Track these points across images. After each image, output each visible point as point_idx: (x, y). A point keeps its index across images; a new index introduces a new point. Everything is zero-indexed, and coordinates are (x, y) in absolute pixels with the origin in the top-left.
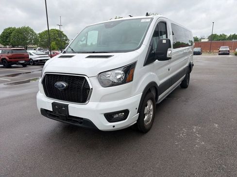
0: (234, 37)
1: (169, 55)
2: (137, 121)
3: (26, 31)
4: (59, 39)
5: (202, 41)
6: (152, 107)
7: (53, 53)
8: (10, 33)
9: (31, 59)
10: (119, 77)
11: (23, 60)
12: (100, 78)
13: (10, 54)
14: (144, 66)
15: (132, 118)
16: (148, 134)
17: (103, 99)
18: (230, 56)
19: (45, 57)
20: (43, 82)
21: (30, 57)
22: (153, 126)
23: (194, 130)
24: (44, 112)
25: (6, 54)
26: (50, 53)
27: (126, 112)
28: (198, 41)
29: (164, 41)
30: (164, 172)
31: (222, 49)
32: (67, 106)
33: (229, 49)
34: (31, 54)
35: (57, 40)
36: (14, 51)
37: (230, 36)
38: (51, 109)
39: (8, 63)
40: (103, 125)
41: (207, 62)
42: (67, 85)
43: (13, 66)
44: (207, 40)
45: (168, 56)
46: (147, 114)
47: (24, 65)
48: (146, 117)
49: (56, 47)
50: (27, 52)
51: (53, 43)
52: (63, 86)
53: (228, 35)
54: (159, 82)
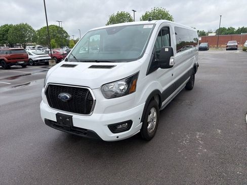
0: (243, 30)
1: (172, 63)
2: (141, 130)
3: (24, 28)
4: (59, 35)
5: (210, 35)
6: (155, 114)
7: (54, 52)
8: (6, 31)
9: (30, 59)
10: (122, 88)
11: (22, 61)
12: (104, 90)
13: (9, 55)
14: (147, 75)
15: (136, 128)
16: (151, 141)
17: (107, 110)
18: (238, 52)
19: (45, 56)
20: (46, 93)
21: (30, 57)
22: (157, 132)
23: (197, 137)
24: (49, 122)
25: (5, 55)
26: (50, 52)
27: (130, 123)
28: (205, 35)
29: (167, 50)
30: (167, 181)
31: (230, 44)
32: (71, 117)
33: (236, 44)
34: (30, 54)
35: (57, 37)
36: (12, 51)
37: (239, 29)
38: (55, 120)
39: (6, 64)
40: (107, 136)
41: (213, 59)
42: (71, 96)
43: (12, 66)
44: (214, 34)
45: (170, 64)
46: (150, 122)
47: (24, 66)
48: (149, 125)
49: (56, 45)
50: (26, 52)
51: (53, 41)
52: (67, 98)
53: (236, 28)
54: (162, 89)
